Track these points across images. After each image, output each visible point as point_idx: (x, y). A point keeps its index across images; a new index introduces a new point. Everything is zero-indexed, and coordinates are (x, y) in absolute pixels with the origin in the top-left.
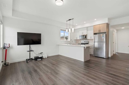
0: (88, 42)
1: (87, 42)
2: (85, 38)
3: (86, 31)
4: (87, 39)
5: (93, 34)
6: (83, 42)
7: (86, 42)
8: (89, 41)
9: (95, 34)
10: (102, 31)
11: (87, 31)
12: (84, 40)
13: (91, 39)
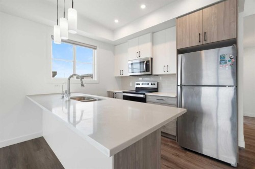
0: (155, 86)
1: (153, 86)
2: (147, 70)
3: (150, 44)
4: (151, 75)
5: (175, 52)
6: (140, 86)
7: (150, 86)
8: (160, 80)
11: (153, 44)
12: (147, 79)
13: (167, 73)
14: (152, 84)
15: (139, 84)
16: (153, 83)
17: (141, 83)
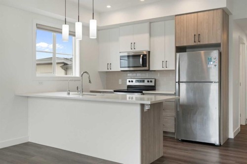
0: (153, 84)
1: (150, 84)
2: (144, 64)
3: (147, 35)
4: (149, 70)
5: (174, 49)
6: (135, 84)
7: (146, 83)
8: (158, 76)
9: (180, 49)
10: (205, 41)
11: (150, 35)
12: (139, 75)
13: (166, 69)
14: (148, 81)
15: (132, 81)
16: (150, 80)
17: (134, 80)
